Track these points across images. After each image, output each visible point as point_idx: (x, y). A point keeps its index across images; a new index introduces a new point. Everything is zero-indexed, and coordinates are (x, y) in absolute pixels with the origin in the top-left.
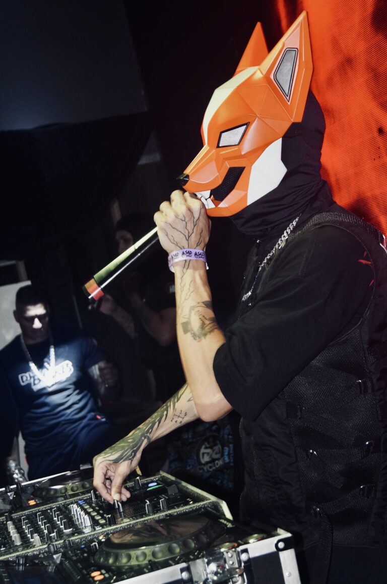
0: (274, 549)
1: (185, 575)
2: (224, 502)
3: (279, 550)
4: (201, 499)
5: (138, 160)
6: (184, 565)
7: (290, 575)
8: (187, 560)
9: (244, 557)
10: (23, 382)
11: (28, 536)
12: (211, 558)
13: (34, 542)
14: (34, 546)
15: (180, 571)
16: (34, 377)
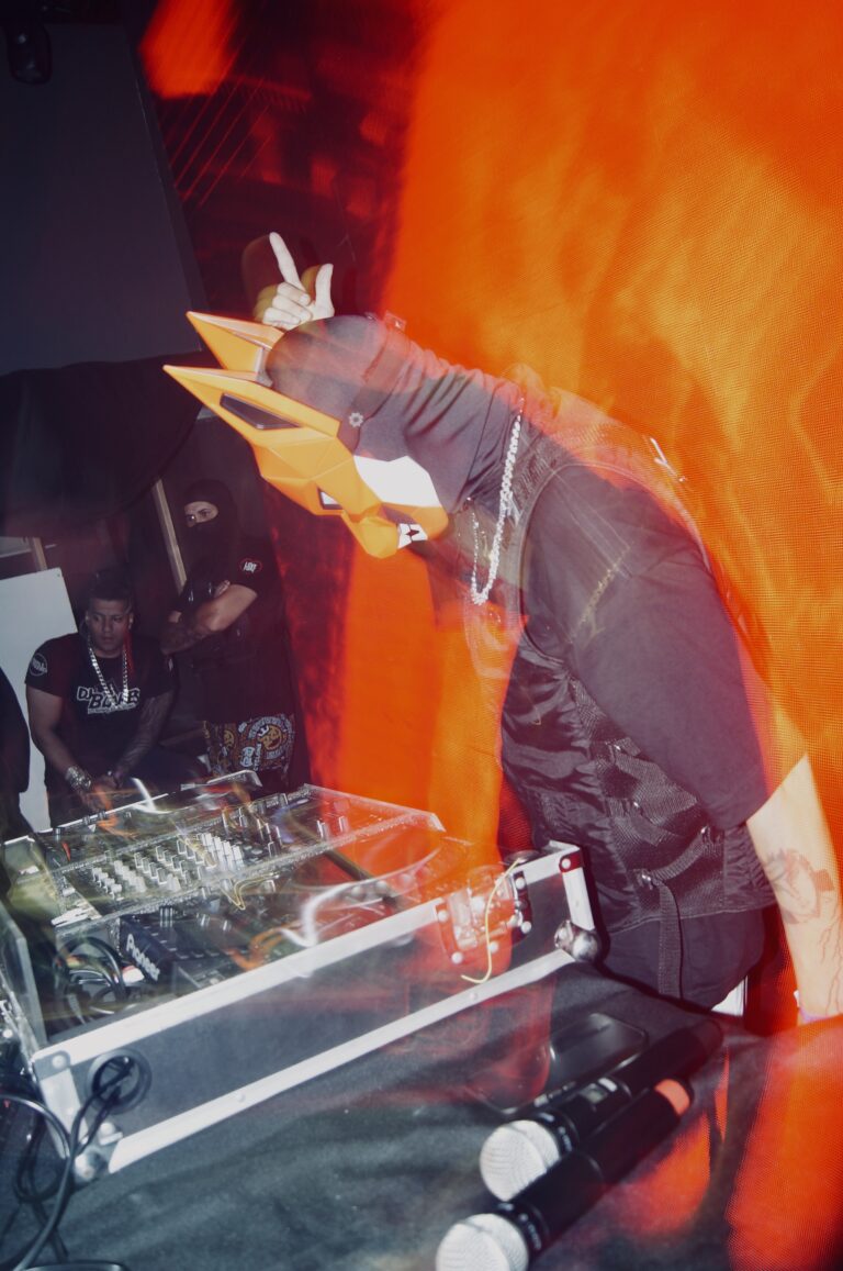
0: (557, 870)
1: (443, 916)
2: (433, 815)
3: (563, 870)
4: (395, 815)
5: (197, 414)
6: (439, 901)
7: (577, 904)
8: (441, 894)
9: (520, 883)
10: (80, 696)
11: (152, 878)
12: (477, 888)
13: (167, 885)
14: (167, 893)
15: (434, 910)
16: (95, 696)
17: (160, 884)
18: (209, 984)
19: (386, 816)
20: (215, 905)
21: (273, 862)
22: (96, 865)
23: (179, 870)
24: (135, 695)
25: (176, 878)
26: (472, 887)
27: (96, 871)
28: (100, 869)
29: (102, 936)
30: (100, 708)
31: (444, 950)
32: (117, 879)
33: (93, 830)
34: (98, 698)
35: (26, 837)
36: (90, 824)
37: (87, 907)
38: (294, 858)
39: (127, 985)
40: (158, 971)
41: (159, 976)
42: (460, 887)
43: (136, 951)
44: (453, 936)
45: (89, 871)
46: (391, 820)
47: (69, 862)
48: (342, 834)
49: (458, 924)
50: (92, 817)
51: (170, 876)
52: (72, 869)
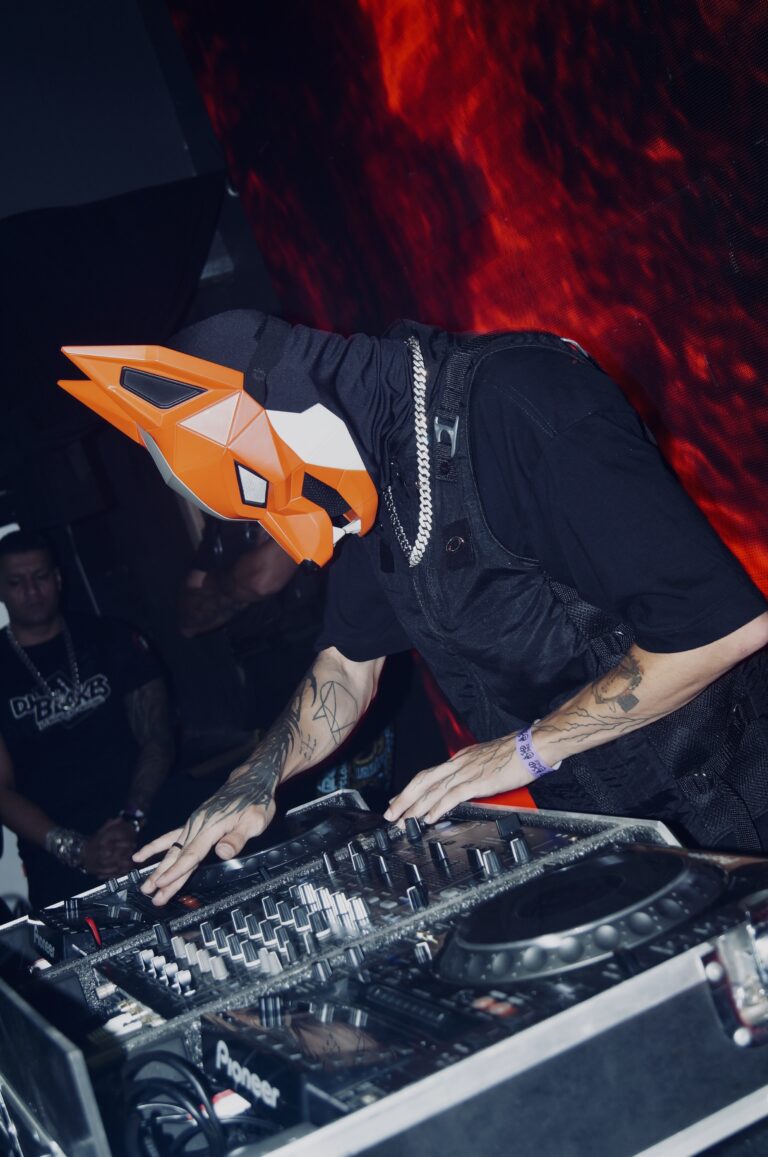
1: (713, 972)
4: (598, 829)
6: (705, 948)
8: (705, 939)
10: (18, 712)
11: (234, 958)
12: (762, 924)
13: (260, 966)
14: (263, 977)
15: (699, 963)
16: (38, 703)
17: (248, 965)
18: (361, 1105)
19: (583, 832)
20: (340, 988)
21: (419, 916)
22: (142, 948)
23: (274, 942)
24: (100, 685)
25: (274, 953)
26: (754, 923)
27: (146, 955)
28: (151, 953)
29: (175, 1048)
30: (53, 717)
31: (720, 1026)
32: (182, 965)
33: (125, 898)
34: (44, 704)
35: (26, 918)
36: (119, 889)
37: (139, 1010)
38: (450, 907)
39: (223, 1121)
40: (276, 1093)
41: (278, 1100)
42: (732, 926)
43: (233, 1067)
44: (732, 1002)
45: (134, 958)
46: (593, 838)
47: (99, 948)
48: (519, 866)
49: (738, 984)
50: (120, 880)
51: (263, 951)
52: (105, 956)
